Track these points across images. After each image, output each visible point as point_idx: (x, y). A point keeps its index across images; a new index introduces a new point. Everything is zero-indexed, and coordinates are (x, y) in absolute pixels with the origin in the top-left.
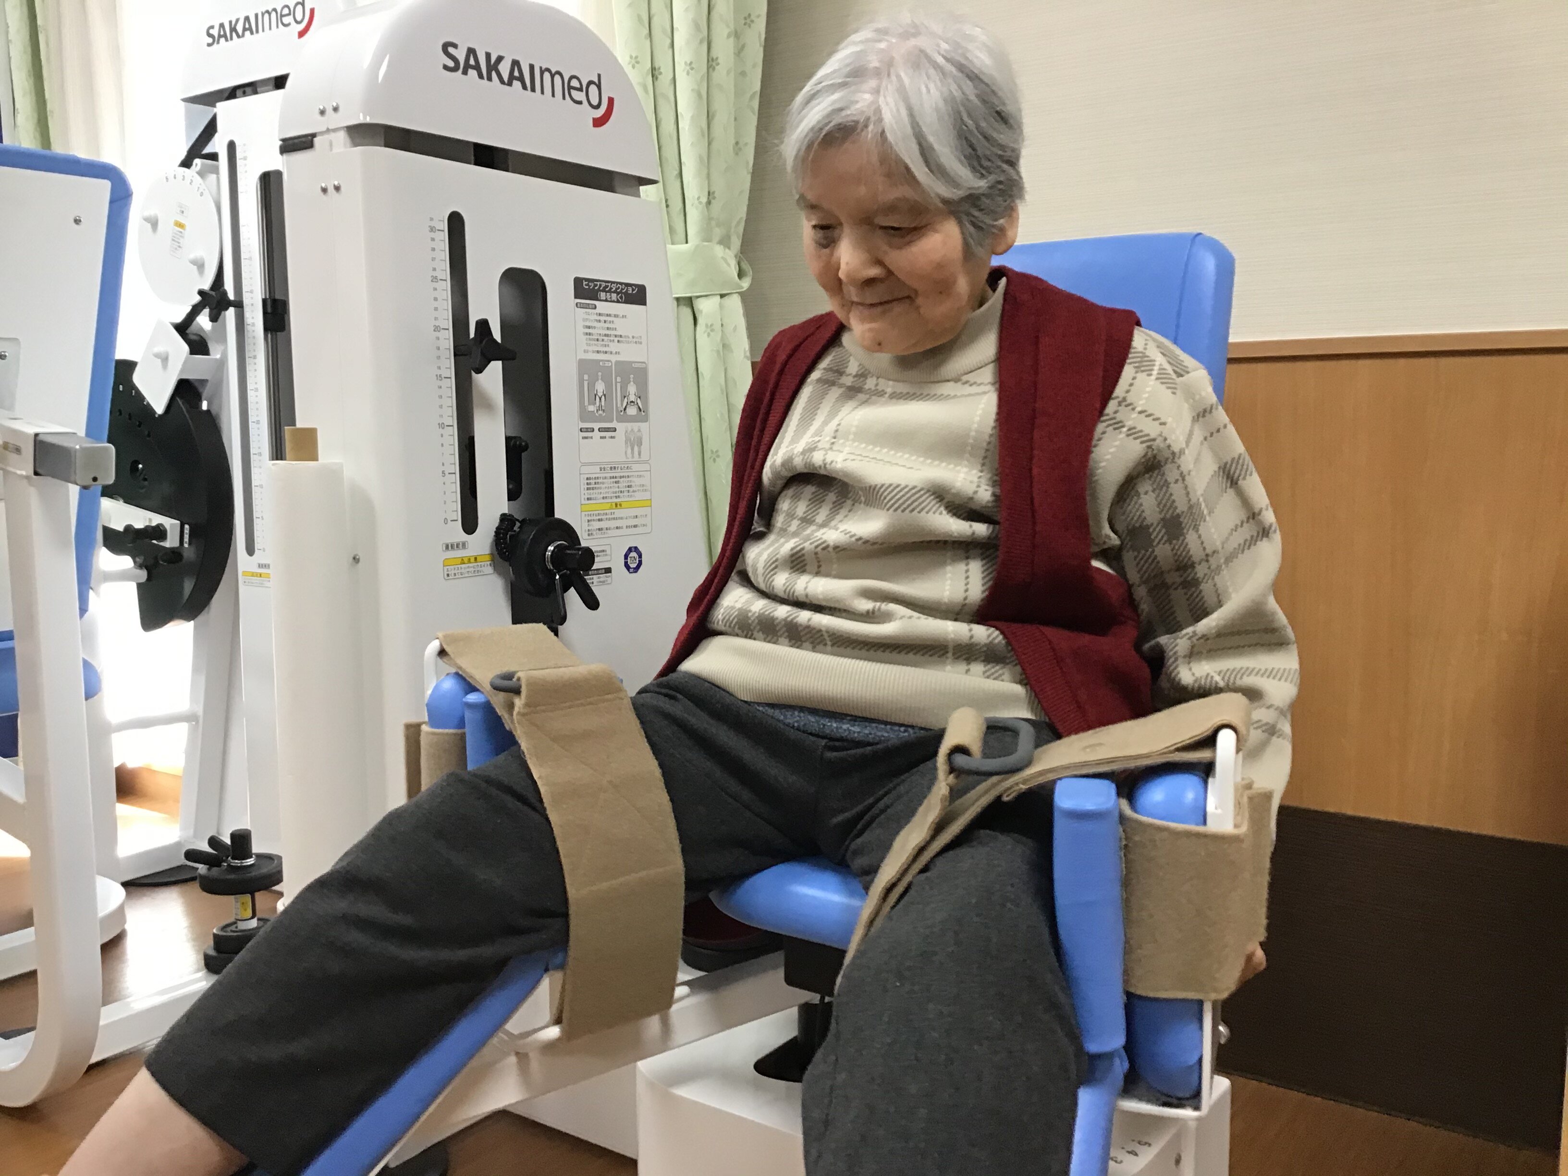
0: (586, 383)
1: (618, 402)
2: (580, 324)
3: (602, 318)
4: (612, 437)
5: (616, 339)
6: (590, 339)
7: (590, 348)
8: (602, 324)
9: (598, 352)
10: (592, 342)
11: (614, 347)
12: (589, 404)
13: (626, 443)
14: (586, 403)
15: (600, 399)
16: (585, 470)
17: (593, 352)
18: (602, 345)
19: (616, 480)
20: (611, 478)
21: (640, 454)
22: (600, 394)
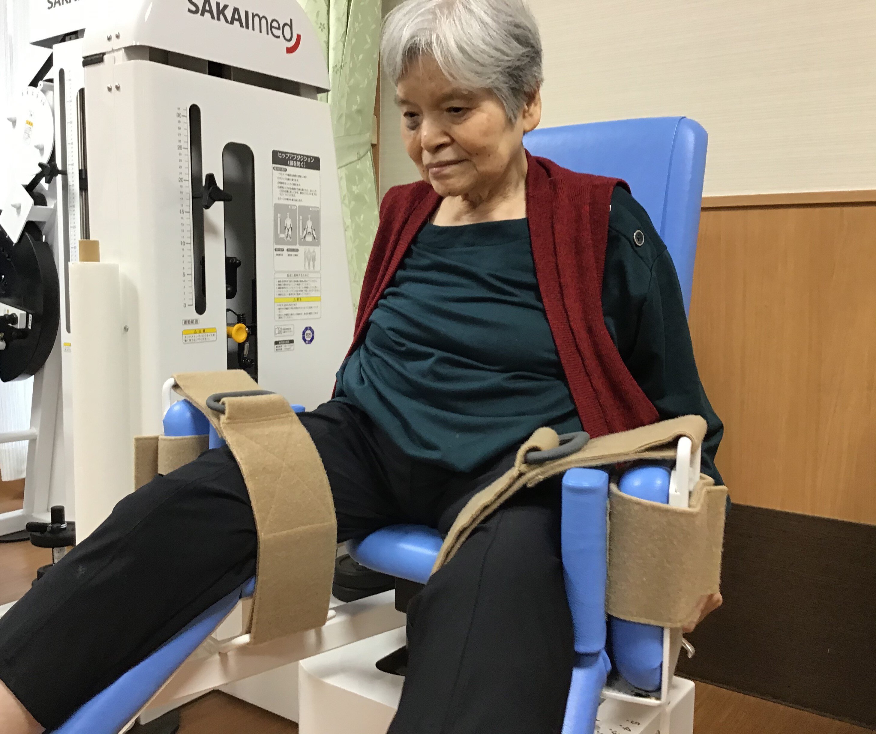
0: (279, 219)
1: (300, 233)
2: (276, 181)
3: (291, 178)
4: (296, 255)
5: (299, 192)
6: (282, 191)
7: (282, 197)
8: (290, 182)
9: (287, 199)
10: (283, 193)
11: (298, 196)
12: (281, 233)
13: (305, 259)
14: (279, 232)
15: (288, 230)
16: (277, 275)
17: (284, 199)
18: (290, 195)
19: (298, 283)
20: (294, 281)
21: (314, 267)
22: (288, 227)
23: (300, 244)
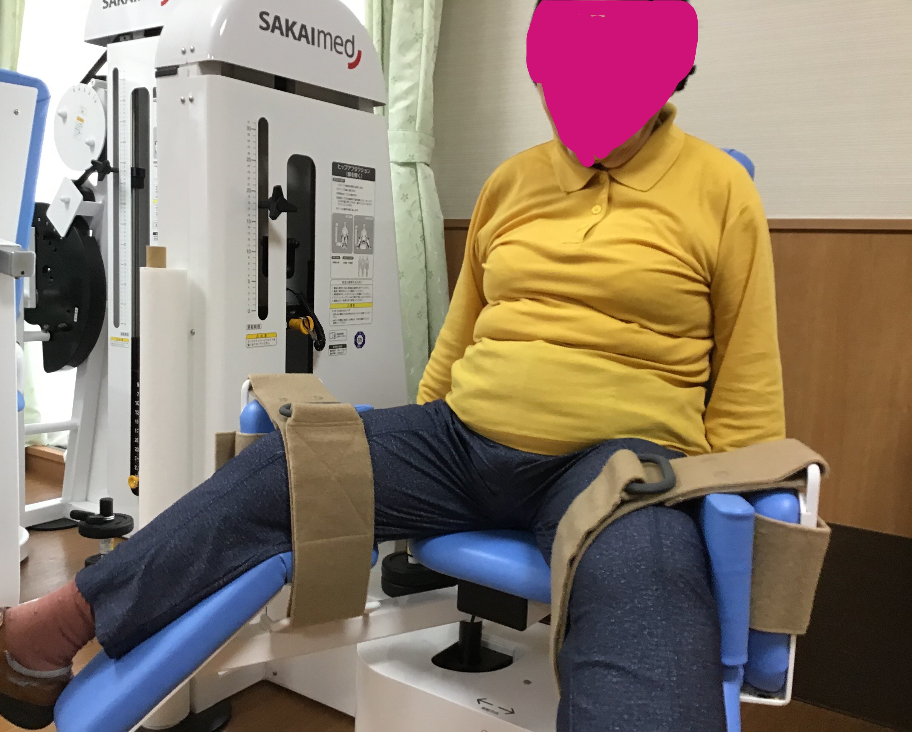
0: (336, 228)
1: (355, 241)
2: (335, 191)
3: (348, 188)
4: (351, 263)
5: (356, 202)
6: (340, 201)
7: (340, 207)
8: (348, 192)
9: (345, 209)
10: (342, 203)
11: (354, 206)
13: (359, 267)
14: (336, 241)
15: (345, 238)
16: (334, 282)
17: (342, 209)
18: (347, 205)
19: (352, 289)
20: (349, 288)
21: (367, 274)
22: (345, 236)
23: (355, 253)
